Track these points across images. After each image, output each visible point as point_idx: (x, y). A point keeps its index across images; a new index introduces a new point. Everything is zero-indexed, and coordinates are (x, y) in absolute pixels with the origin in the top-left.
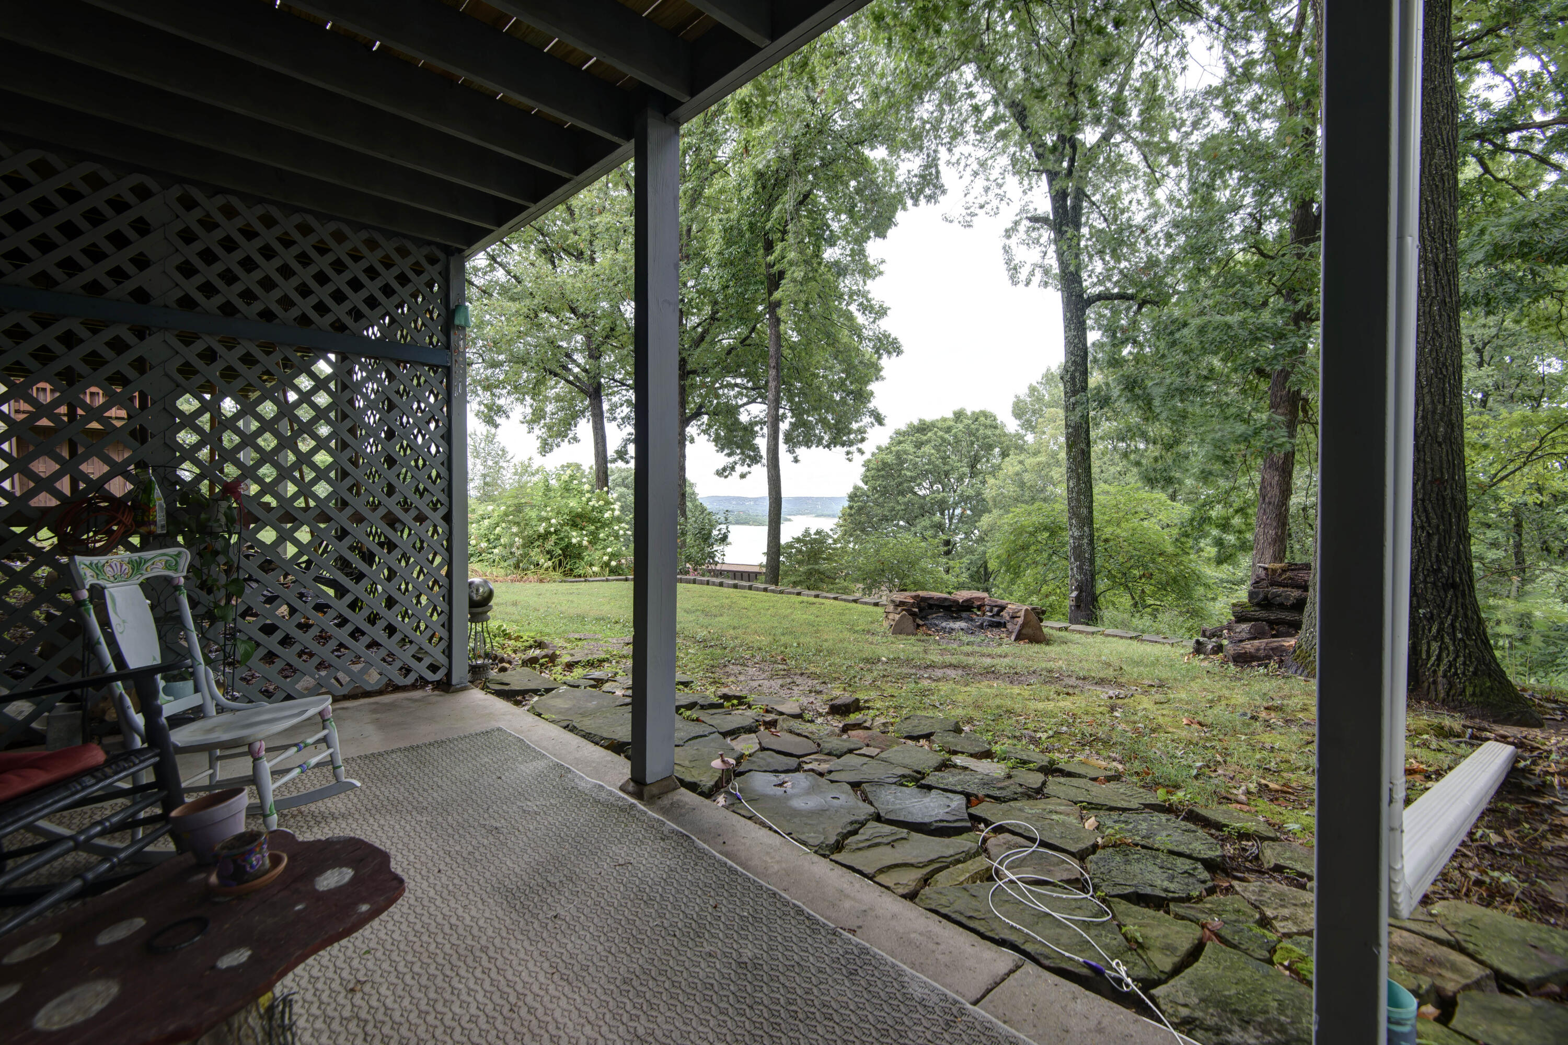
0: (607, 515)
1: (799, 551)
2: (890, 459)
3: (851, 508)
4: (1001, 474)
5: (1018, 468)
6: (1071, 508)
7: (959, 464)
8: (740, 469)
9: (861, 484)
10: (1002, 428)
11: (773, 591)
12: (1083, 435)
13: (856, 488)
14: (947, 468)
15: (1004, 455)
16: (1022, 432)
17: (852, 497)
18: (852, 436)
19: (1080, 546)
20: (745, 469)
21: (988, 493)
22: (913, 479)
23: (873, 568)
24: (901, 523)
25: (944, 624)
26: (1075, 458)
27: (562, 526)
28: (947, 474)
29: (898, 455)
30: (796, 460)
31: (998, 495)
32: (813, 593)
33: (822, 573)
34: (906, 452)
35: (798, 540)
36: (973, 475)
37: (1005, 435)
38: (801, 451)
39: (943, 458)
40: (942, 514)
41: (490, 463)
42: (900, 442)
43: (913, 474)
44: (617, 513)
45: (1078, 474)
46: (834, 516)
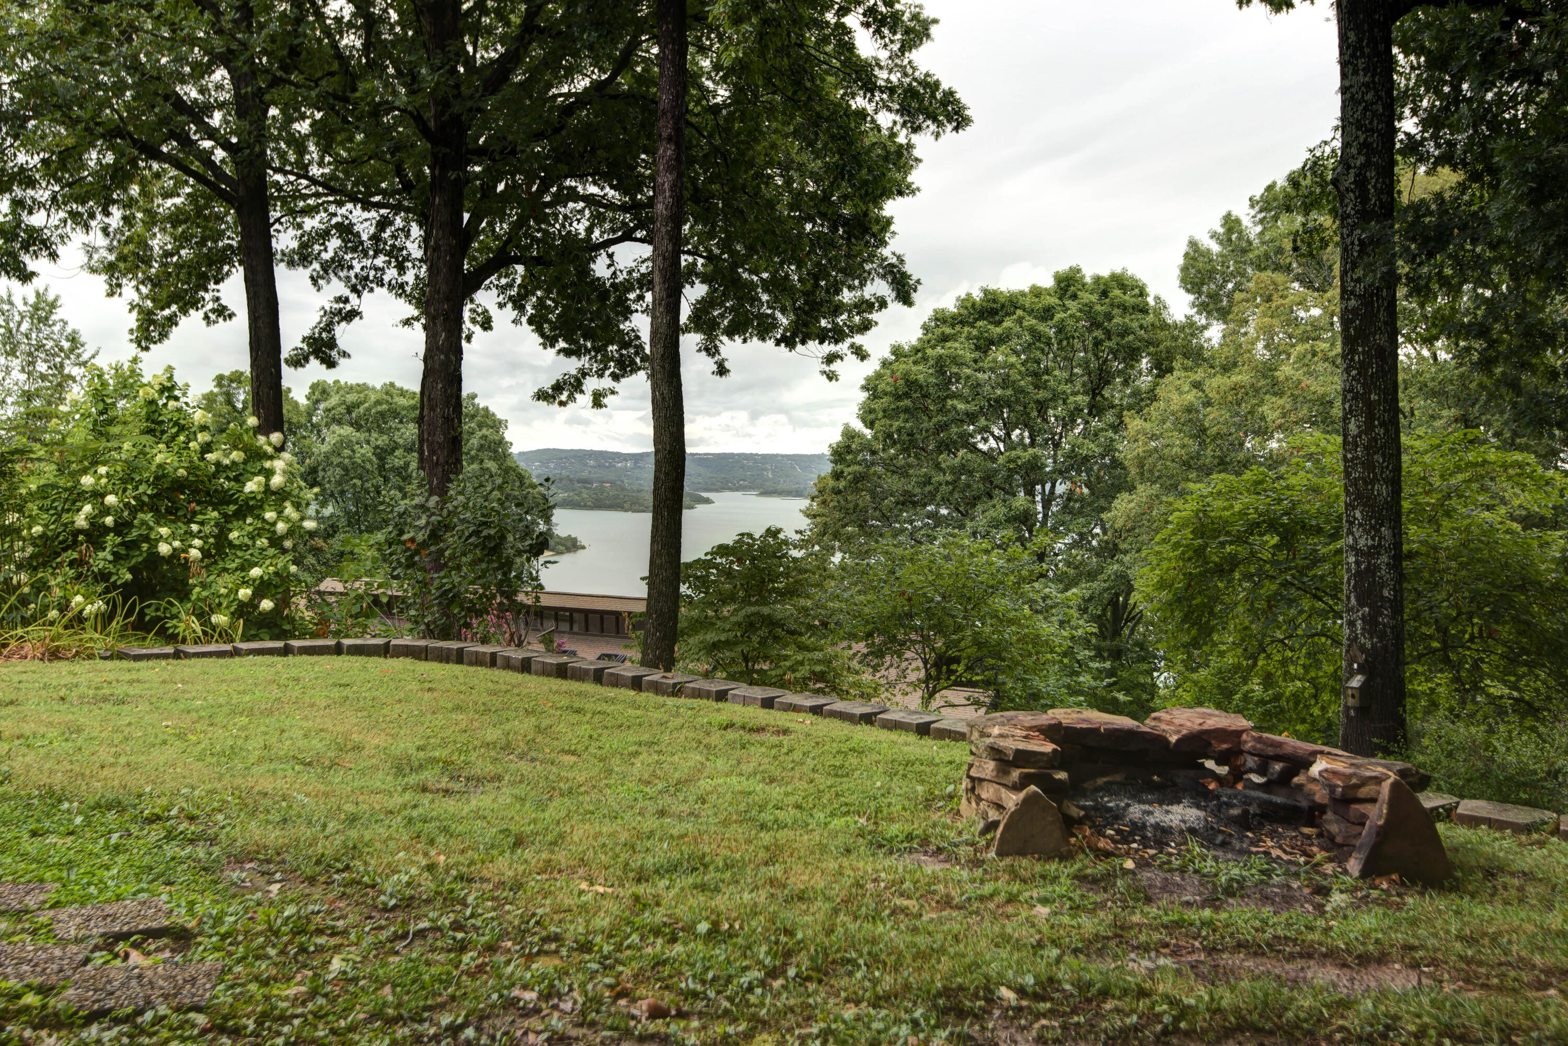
0: (252, 486)
1: (728, 573)
2: (922, 373)
3: (837, 476)
4: (1155, 410)
5: (1191, 396)
6: (1351, 483)
7: (1068, 388)
8: (591, 384)
9: (858, 426)
10: (1157, 313)
11: (657, 688)
12: (1383, 316)
13: (849, 434)
14: (1042, 395)
15: (1162, 368)
16: (1201, 320)
17: (841, 453)
18: (842, 319)
19: (1372, 570)
20: (606, 382)
21: (1127, 450)
22: (972, 417)
23: (887, 610)
24: (944, 511)
25: (1136, 811)
26: (1363, 367)
27: (134, 511)
28: (1042, 407)
29: (940, 366)
30: (722, 370)
31: (1150, 453)
32: (759, 692)
33: (779, 624)
34: (956, 360)
35: (722, 550)
36: (1096, 409)
37: (1165, 326)
38: (731, 348)
39: (1036, 375)
40: (1030, 493)
41: (42, 367)
42: (945, 339)
43: (971, 408)
44: (277, 480)
45: (1369, 405)
46: (798, 494)
